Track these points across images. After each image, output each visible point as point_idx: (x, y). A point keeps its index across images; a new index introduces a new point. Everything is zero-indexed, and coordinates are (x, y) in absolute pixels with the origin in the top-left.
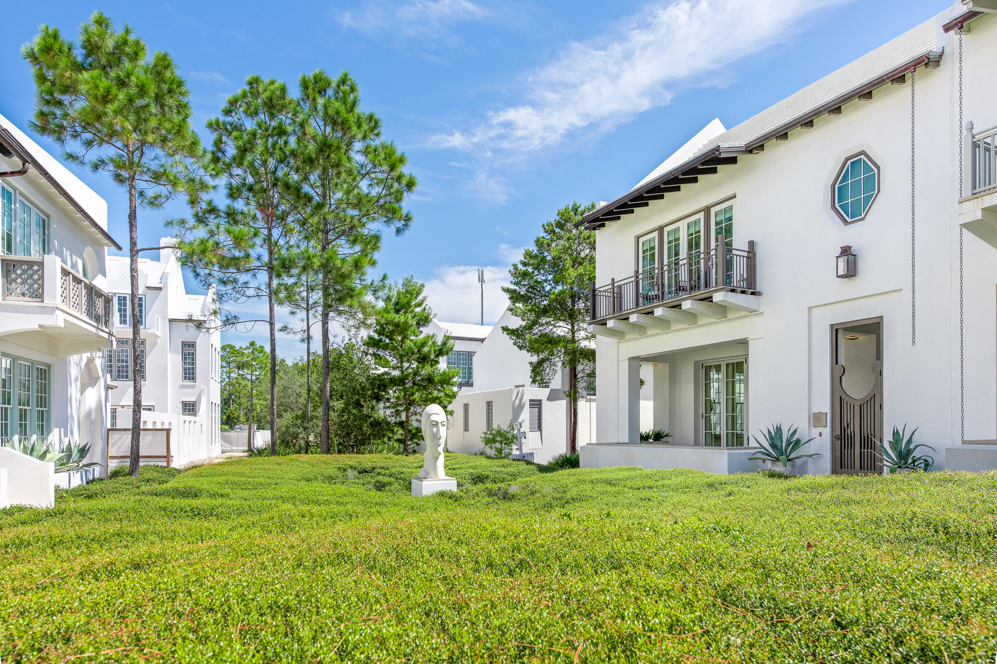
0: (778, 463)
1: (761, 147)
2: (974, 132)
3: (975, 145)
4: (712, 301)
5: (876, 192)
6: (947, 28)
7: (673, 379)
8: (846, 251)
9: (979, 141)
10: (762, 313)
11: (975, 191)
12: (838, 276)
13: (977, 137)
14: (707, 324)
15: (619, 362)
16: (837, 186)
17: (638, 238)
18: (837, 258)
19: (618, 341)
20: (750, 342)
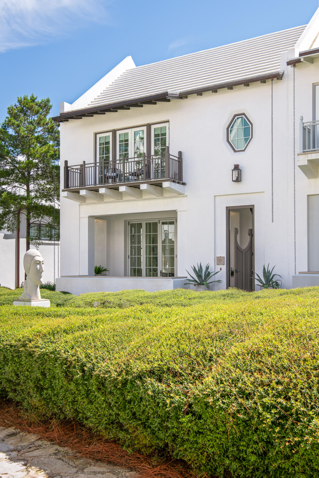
0: (201, 286)
1: (186, 97)
2: (304, 121)
3: (304, 129)
4: (162, 187)
5: (251, 137)
6: (289, 63)
7: (109, 232)
8: (237, 167)
9: (306, 127)
10: (186, 196)
11: (305, 151)
12: (233, 181)
13: (305, 125)
14: (149, 199)
15: (80, 219)
16: (229, 129)
17: (96, 134)
18: (233, 170)
19: (79, 203)
20: (178, 213)
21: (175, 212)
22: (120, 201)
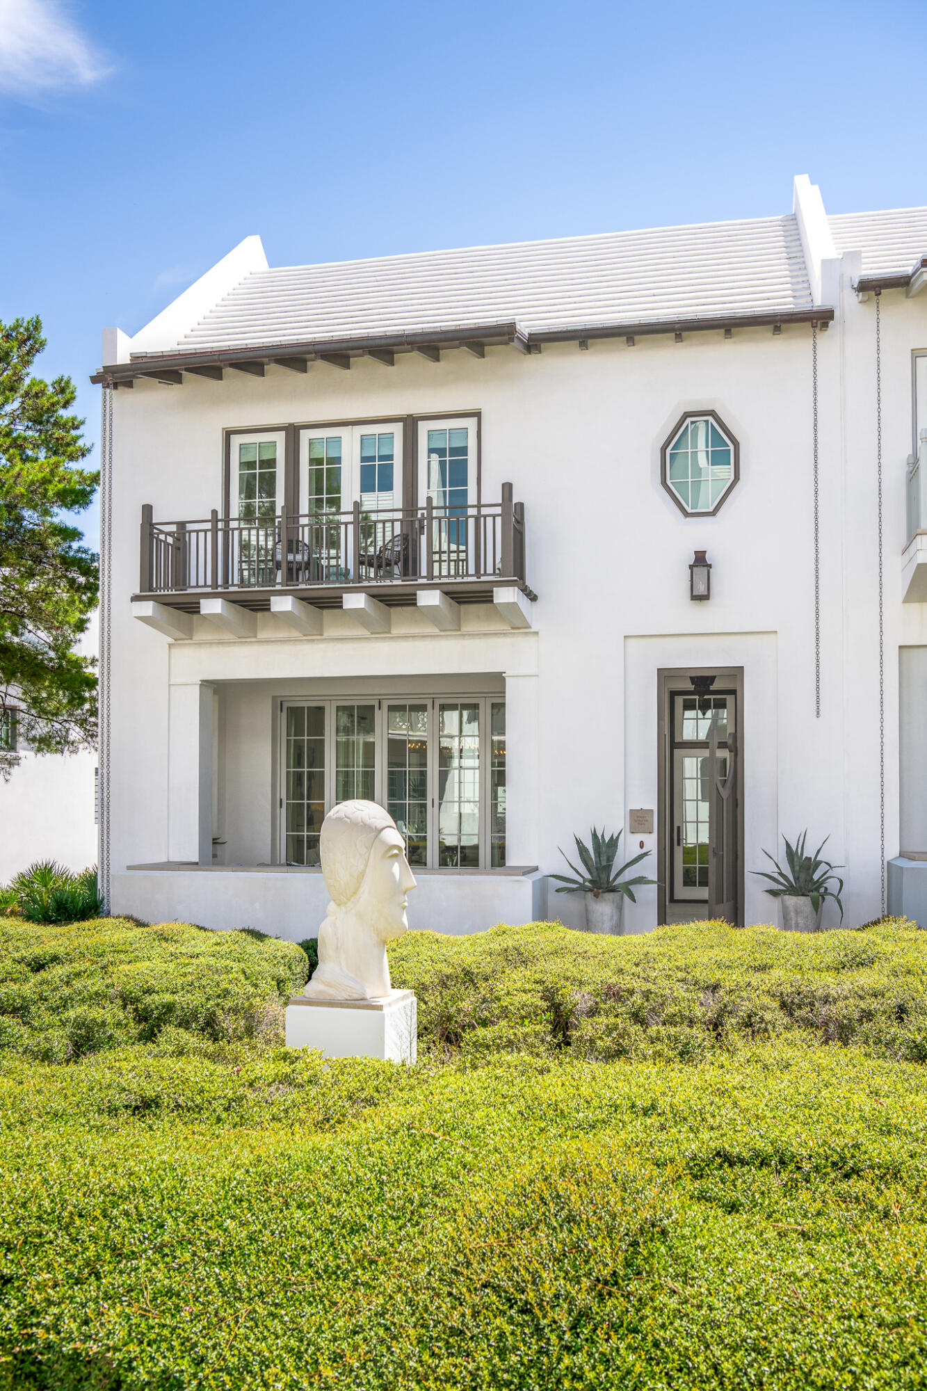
4: (491, 601)
5: (732, 478)
8: (701, 560)
10: (536, 633)
12: (691, 596)
14: (414, 637)
15: (172, 688)
16: (668, 451)
17: (228, 434)
18: (691, 567)
19: (171, 640)
20: (507, 680)
21: (498, 680)
22: (313, 640)
